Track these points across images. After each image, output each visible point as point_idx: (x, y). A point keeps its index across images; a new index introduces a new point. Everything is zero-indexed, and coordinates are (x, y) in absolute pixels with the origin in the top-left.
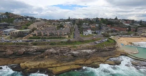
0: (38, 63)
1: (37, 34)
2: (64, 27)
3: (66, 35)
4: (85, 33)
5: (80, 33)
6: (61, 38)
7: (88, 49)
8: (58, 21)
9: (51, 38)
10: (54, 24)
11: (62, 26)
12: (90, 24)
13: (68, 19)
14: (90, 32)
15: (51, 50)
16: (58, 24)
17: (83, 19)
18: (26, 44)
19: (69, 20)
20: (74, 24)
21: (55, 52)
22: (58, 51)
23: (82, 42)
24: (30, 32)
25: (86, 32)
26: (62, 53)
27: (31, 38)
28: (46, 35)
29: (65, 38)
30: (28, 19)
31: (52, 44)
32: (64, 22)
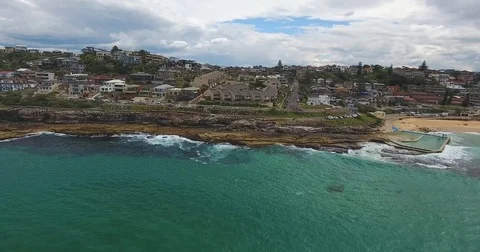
0: (225, 134)
1: (212, 97)
2: (264, 86)
3: (268, 101)
4: (312, 101)
5: (301, 100)
6: (257, 105)
7: (308, 125)
8: (248, 71)
9: (240, 105)
10: (242, 80)
11: (260, 84)
12: (335, 82)
13: (276, 67)
14: (324, 99)
15: (241, 122)
16: (252, 80)
17: (321, 68)
18: (200, 110)
19: (279, 69)
20: (291, 81)
21: (249, 124)
22: (254, 123)
23: (298, 114)
24: (199, 93)
25: (314, 99)
26: (261, 127)
27: (202, 103)
28: (229, 100)
29: (265, 106)
30: (187, 66)
31: (242, 113)
32: (266, 76)
